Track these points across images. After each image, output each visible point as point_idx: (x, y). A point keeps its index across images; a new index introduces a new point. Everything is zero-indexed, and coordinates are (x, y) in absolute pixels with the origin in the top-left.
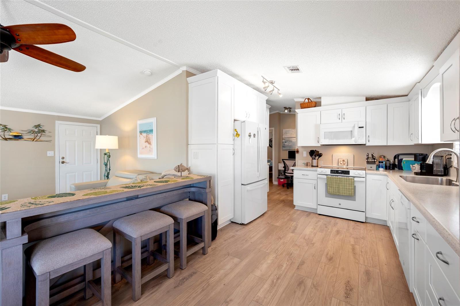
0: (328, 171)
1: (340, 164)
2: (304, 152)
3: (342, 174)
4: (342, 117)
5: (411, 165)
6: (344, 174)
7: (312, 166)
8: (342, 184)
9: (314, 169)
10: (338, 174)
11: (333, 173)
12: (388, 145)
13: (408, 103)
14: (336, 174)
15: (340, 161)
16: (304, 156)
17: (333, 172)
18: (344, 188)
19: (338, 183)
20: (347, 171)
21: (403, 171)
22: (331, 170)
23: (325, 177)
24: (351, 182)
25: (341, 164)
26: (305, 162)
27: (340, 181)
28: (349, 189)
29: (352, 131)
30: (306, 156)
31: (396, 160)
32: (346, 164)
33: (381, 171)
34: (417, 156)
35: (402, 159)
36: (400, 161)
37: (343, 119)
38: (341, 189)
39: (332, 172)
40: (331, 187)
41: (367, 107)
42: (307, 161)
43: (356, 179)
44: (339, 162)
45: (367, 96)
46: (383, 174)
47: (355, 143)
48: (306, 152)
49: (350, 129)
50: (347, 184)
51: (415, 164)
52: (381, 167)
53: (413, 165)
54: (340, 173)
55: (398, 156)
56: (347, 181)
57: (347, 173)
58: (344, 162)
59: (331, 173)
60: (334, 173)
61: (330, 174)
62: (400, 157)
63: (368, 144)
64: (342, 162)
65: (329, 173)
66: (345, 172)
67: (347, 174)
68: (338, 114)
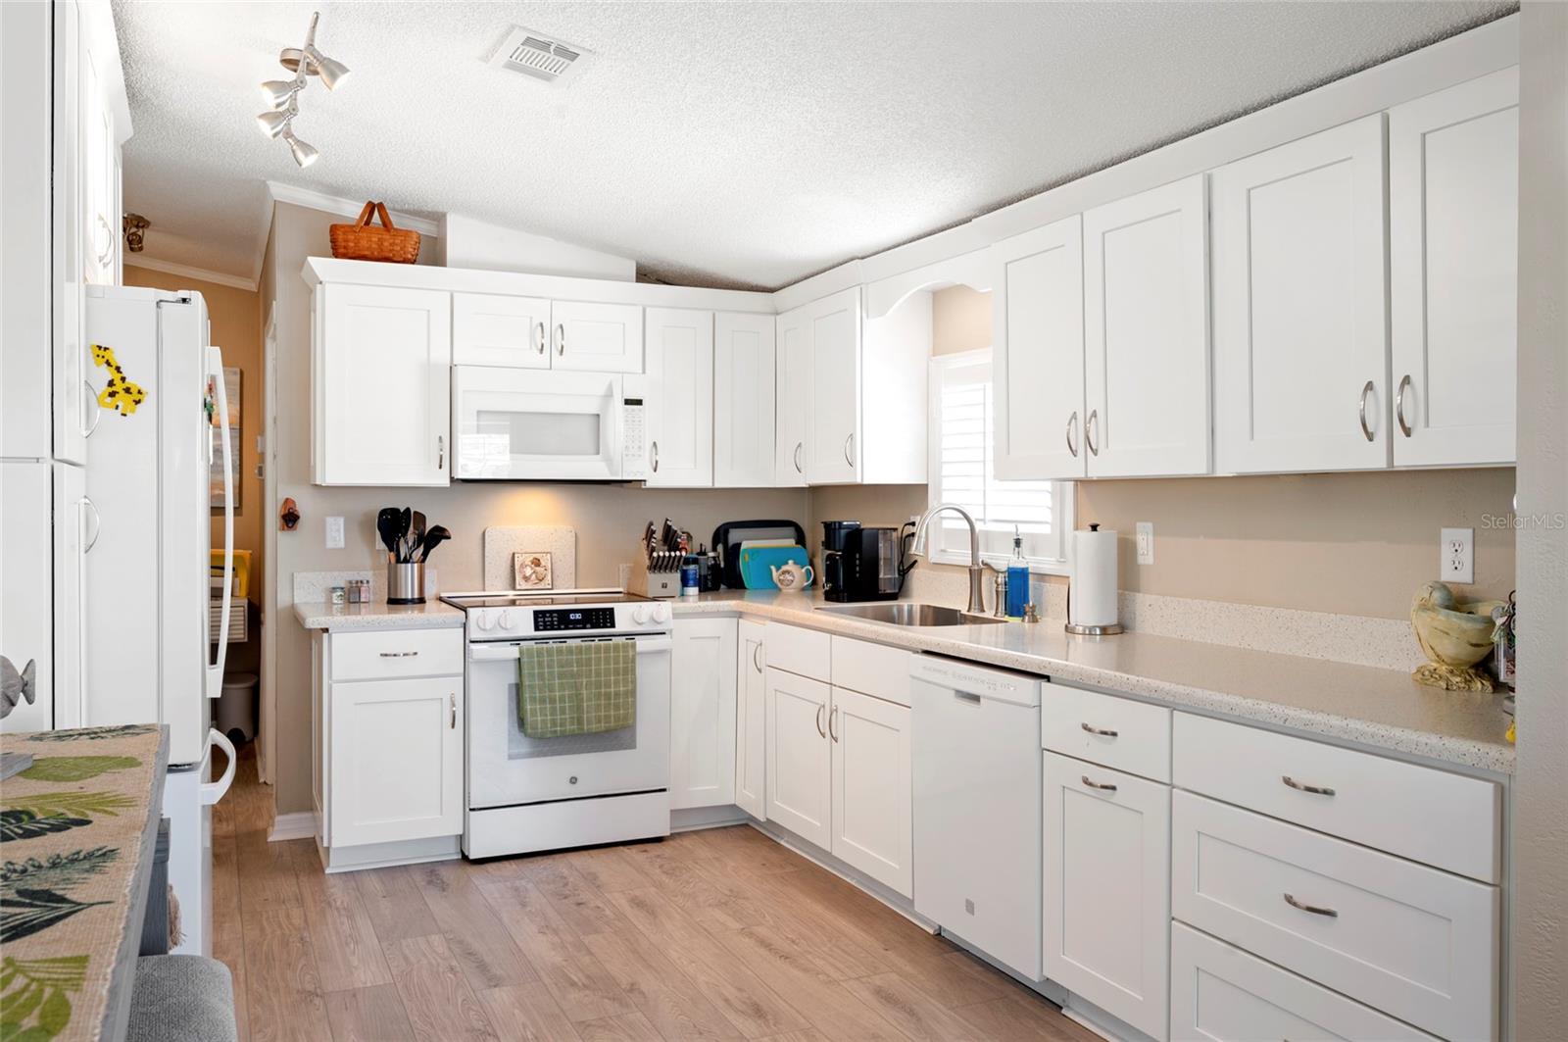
0: (521, 622)
1: (523, 582)
2: (330, 520)
3: (584, 628)
4: (550, 339)
5: (773, 568)
6: (592, 627)
7: (395, 602)
8: (591, 677)
9: (409, 615)
10: (567, 628)
11: (545, 629)
12: (717, 486)
13: (773, 318)
14: (560, 629)
15: (523, 566)
16: (330, 544)
17: (545, 622)
18: (598, 696)
19: (572, 676)
20: (604, 610)
21: (748, 592)
22: (536, 613)
23: (513, 652)
24: (626, 657)
25: (526, 579)
26: (341, 579)
27: (579, 663)
28: (617, 694)
29: (598, 415)
30: (342, 544)
31: (720, 548)
32: (549, 577)
33: (691, 599)
34: (835, 529)
35: (740, 544)
36: (733, 552)
37: (556, 353)
38: (585, 704)
39: (542, 620)
40: (543, 701)
41: (648, 310)
42: (355, 576)
43: (642, 644)
44: (517, 567)
45: (644, 261)
46: (726, 609)
47: (612, 475)
48: (341, 521)
49: (593, 408)
50: (607, 673)
51: (787, 563)
52: (691, 582)
53: (784, 568)
54: (575, 625)
55: (726, 532)
56: (607, 660)
57: (605, 618)
58: (537, 569)
59: (537, 629)
60: (552, 629)
61: (531, 632)
62: (734, 536)
63: (654, 481)
64: (528, 571)
65: (527, 628)
66: (598, 619)
67: (605, 627)
68: (536, 322)
